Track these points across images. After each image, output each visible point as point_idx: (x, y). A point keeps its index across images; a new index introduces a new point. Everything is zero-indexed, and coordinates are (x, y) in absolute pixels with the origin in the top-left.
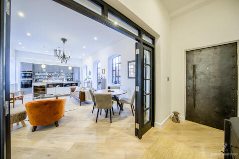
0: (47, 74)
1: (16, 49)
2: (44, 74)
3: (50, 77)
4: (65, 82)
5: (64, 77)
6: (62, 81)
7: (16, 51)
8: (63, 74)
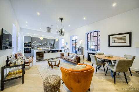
0: (39, 44)
1: (20, 27)
2: (37, 44)
3: (40, 46)
4: (49, 49)
5: (49, 46)
6: (47, 49)
7: (20, 28)
8: (48, 44)
